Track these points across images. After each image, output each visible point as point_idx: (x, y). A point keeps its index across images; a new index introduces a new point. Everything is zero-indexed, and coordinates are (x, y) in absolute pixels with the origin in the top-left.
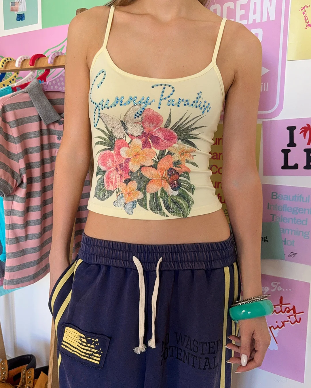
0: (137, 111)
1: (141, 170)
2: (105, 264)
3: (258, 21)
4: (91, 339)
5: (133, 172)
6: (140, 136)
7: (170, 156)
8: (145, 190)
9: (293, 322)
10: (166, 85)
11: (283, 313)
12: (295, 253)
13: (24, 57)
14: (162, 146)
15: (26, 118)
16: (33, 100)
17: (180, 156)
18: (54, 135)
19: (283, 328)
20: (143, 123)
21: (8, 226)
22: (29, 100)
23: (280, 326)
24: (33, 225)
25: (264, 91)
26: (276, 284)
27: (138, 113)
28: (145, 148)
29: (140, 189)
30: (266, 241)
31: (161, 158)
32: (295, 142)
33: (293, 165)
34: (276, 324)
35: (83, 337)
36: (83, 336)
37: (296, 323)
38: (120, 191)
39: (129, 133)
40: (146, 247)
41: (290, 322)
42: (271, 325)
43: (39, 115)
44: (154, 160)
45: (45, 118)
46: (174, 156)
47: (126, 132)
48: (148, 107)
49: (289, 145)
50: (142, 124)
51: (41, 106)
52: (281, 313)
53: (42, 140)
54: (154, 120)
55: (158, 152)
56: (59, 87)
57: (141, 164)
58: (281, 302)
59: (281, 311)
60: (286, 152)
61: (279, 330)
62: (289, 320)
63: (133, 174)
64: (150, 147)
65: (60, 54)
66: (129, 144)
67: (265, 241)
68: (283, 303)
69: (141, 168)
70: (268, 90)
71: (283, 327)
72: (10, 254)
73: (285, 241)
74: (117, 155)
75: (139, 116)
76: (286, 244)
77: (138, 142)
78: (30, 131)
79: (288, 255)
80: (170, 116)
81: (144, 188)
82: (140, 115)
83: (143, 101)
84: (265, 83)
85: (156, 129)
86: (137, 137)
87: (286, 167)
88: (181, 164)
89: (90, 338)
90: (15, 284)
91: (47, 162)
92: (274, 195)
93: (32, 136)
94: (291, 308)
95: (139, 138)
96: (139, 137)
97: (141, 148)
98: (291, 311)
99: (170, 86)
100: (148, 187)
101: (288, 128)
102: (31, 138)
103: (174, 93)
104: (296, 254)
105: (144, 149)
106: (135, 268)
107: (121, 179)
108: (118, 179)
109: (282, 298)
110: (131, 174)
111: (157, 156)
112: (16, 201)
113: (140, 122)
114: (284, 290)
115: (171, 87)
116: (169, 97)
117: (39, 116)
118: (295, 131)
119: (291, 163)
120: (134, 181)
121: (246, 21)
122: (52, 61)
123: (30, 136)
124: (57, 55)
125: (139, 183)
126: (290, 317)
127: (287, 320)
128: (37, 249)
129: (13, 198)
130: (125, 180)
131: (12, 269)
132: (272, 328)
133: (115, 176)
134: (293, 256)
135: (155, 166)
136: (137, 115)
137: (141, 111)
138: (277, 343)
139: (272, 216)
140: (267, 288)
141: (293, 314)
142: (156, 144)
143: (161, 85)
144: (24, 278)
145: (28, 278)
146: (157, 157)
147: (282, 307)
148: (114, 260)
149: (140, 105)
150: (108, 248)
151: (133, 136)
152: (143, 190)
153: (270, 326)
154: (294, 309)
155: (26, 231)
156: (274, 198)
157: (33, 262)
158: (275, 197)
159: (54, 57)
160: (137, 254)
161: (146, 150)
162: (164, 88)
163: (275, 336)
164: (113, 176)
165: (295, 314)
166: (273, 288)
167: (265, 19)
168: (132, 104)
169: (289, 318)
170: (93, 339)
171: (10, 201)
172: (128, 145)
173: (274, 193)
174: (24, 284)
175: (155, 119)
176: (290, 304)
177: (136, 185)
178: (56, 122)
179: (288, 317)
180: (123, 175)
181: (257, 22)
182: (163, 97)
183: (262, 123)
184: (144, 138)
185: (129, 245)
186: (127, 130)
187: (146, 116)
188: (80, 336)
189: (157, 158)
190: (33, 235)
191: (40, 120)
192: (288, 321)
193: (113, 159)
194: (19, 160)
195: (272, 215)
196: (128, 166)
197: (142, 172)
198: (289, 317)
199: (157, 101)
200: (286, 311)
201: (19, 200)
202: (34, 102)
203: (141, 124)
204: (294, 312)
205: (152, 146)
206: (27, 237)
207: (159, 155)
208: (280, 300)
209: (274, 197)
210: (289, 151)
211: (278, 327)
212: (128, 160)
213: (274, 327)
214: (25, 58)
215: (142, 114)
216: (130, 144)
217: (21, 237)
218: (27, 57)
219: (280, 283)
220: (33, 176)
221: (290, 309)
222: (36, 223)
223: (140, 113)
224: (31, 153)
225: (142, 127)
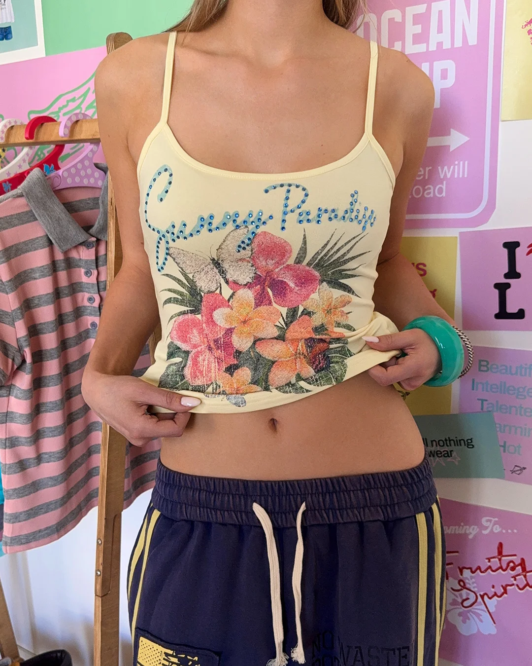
0: (242, 239)
1: (256, 346)
2: (202, 520)
3: (447, 45)
4: (186, 657)
5: (241, 352)
6: (251, 283)
7: (307, 317)
8: (266, 382)
9: (521, 587)
10: (290, 185)
11: (504, 570)
12: (522, 467)
13: (10, 123)
14: (292, 301)
15: (23, 242)
16: (35, 210)
17: (326, 317)
18: (79, 267)
19: (505, 597)
20: (253, 259)
21: (4, 442)
22: (27, 209)
23: (499, 594)
24: (50, 437)
25: (461, 176)
26: (490, 521)
27: (243, 242)
28: (260, 305)
29: (256, 381)
30: (471, 446)
31: (291, 322)
32: (518, 270)
33: (516, 311)
34: (493, 590)
35: (172, 653)
36: (170, 652)
37: (528, 587)
38: (219, 386)
39: (230, 280)
40: (276, 486)
41: (516, 587)
42: (484, 592)
43: (47, 235)
44: (278, 326)
45: (59, 239)
46: (313, 317)
47: (225, 278)
48: (262, 228)
49: (507, 276)
50: (252, 262)
51: (51, 218)
52: (500, 570)
53: (56, 281)
54: (274, 252)
55: (284, 311)
56: (82, 178)
57: (255, 337)
58: (500, 553)
59: (501, 568)
60: (502, 288)
61: (497, 601)
62: (515, 582)
63: (242, 355)
64: (270, 304)
65: (80, 117)
66: (229, 300)
67: (469, 446)
68: (503, 554)
69: (254, 343)
70: (468, 175)
71: (505, 595)
72: (11, 492)
73: (504, 446)
74: (207, 323)
75: (247, 247)
76: (506, 451)
77: (248, 295)
78: (32, 267)
79: (511, 471)
80: (305, 242)
81: (264, 378)
82: (248, 245)
83: (251, 219)
84: (461, 163)
85: (279, 269)
86: (246, 285)
87: (503, 314)
88: (327, 330)
89: (183, 656)
90: (24, 544)
91: (69, 318)
92: (483, 366)
93: (38, 275)
94: (518, 562)
95: (249, 288)
96: (248, 286)
97: (253, 306)
98: (517, 568)
99: (297, 186)
100: (271, 376)
101: (506, 245)
102: (35, 279)
103: (308, 200)
104: (525, 468)
105: (259, 308)
106: (259, 525)
107: (219, 365)
108: (214, 365)
109: (501, 545)
110: (239, 356)
111: (283, 317)
112: (15, 397)
113: (248, 259)
114: (504, 531)
115: (300, 188)
116: (299, 207)
117: (48, 238)
118: (518, 250)
119: (511, 308)
120: (245, 368)
121: (425, 44)
122: (67, 132)
123: (34, 275)
124: (74, 119)
125: (255, 370)
126: (517, 578)
127: (510, 583)
128: (60, 479)
129: (10, 391)
130: (226, 367)
131: (15, 518)
132: (486, 597)
133: (207, 360)
134: (518, 472)
135: (281, 338)
136: (243, 245)
137: (249, 239)
138: (495, 623)
139: (480, 401)
140: (476, 527)
141: (521, 571)
142: (281, 297)
143: (282, 186)
144: (40, 531)
145: (46, 532)
146: (284, 321)
147: (502, 561)
148: (219, 512)
149: (246, 227)
150: (207, 491)
151: (238, 284)
152: (264, 383)
153: (482, 593)
154: (523, 563)
155: (38, 449)
156: (482, 371)
157: (54, 502)
158: (485, 369)
159: (69, 124)
160: (260, 498)
161: (263, 309)
162: (289, 191)
163: (490, 611)
164: (204, 360)
165: (524, 573)
166: (486, 528)
167: (458, 43)
168: (230, 226)
169: (515, 580)
170: (189, 657)
171: (4, 396)
172: (227, 303)
173: (483, 361)
174: (41, 541)
175: (277, 250)
176: (515, 555)
177: (248, 376)
178: (81, 244)
179: (512, 577)
180: (223, 358)
181: (444, 48)
182: (289, 209)
183: (458, 235)
184: (259, 286)
185: (245, 483)
186: (225, 274)
187: (259, 246)
188: (165, 653)
189: (283, 323)
190: (51, 454)
191: (50, 243)
192: (513, 585)
193: (201, 331)
194: (15, 323)
195: (478, 399)
196: (231, 341)
197: (257, 350)
198: (514, 577)
199: (278, 216)
200: (509, 568)
201: (20, 395)
202: (36, 212)
203: (250, 262)
204: (524, 569)
205: (273, 301)
206: (39, 459)
207: (287, 318)
208: (498, 548)
209: (482, 368)
210: (508, 286)
211: (495, 594)
212: (229, 331)
213: (489, 594)
214: (13, 124)
215: (252, 243)
216: (231, 300)
217: (29, 459)
218: (16, 122)
219: (496, 519)
220: (44, 349)
221: (517, 564)
222: (55, 432)
223: (247, 241)
224: (38, 305)
225: (252, 266)
